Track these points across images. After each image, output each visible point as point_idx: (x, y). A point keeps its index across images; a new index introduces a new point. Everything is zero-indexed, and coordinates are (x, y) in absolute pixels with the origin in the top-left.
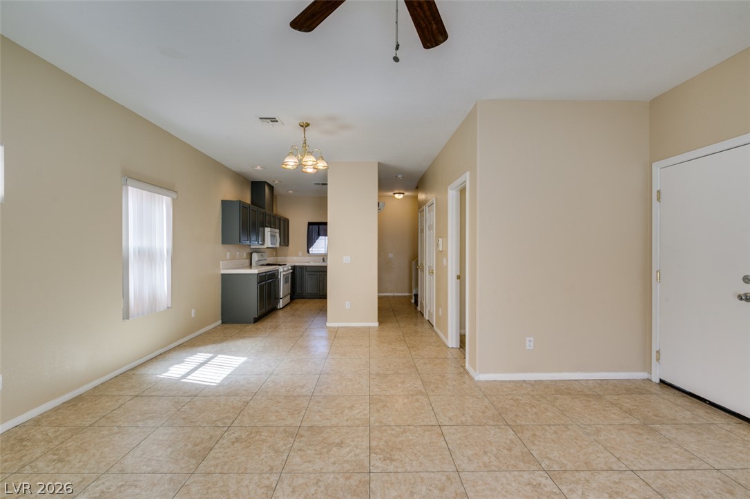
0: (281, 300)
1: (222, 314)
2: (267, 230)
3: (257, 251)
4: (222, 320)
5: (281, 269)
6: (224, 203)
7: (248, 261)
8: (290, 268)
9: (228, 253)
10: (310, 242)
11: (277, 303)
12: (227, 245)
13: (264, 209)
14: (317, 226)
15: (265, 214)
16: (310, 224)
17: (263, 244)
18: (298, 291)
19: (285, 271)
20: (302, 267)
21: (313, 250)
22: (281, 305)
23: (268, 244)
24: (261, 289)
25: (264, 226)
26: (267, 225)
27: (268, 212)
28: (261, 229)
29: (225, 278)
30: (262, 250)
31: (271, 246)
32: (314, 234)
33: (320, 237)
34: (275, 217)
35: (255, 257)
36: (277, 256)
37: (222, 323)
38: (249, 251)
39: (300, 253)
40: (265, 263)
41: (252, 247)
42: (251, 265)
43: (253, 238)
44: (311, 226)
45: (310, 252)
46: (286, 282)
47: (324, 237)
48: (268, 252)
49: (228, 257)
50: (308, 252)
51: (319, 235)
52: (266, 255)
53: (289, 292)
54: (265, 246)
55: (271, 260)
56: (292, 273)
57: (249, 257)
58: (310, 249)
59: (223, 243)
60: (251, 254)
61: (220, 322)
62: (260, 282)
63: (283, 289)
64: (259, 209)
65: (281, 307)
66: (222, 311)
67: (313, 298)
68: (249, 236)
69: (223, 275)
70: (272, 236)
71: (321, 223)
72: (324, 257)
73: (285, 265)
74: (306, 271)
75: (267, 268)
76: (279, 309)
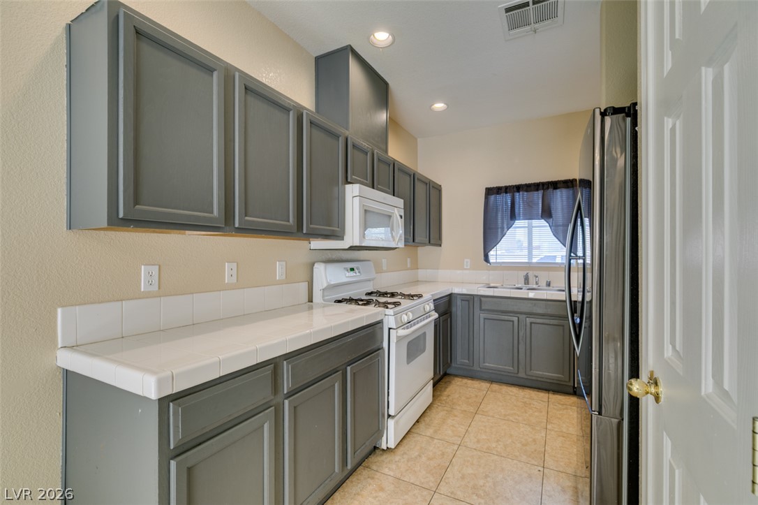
0: (391, 423)
2: (352, 191)
5: (390, 318)
10: (491, 235)
11: (379, 431)
14: (508, 197)
16: (489, 192)
18: (460, 359)
20: (470, 299)
21: (499, 254)
22: (390, 437)
23: (353, 235)
31: (357, 242)
32: (502, 217)
33: (518, 223)
34: (393, 165)
38: (308, 258)
41: (313, 244)
42: (311, 300)
44: (492, 198)
45: (492, 260)
47: (525, 222)
50: (486, 259)
51: (513, 216)
54: (348, 241)
57: (303, 276)
58: (492, 253)
65: (394, 439)
67: (501, 382)
70: (366, 210)
71: (518, 188)
72: (528, 273)
73: (420, 296)
74: (481, 309)
75: (364, 315)
76: (383, 450)
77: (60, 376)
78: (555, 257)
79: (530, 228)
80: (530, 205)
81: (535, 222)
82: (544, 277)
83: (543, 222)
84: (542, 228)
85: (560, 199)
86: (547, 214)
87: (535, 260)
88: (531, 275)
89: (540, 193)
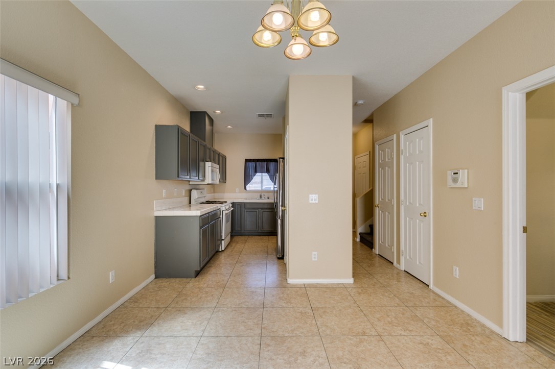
0: (223, 242)
1: (156, 267)
2: (208, 164)
3: (196, 188)
4: (156, 273)
5: (223, 207)
6: (159, 129)
7: (187, 199)
8: (231, 205)
9: (164, 190)
10: (247, 179)
11: (219, 246)
12: (161, 181)
13: (205, 141)
14: (254, 164)
15: (205, 146)
16: (247, 161)
17: (203, 180)
18: (237, 228)
19: (226, 210)
20: (240, 204)
21: (250, 187)
22: (223, 247)
23: (208, 180)
24: (204, 234)
25: (204, 160)
26: (208, 159)
27: (209, 146)
28: (201, 164)
29: (160, 221)
30: (201, 187)
31: (210, 182)
32: (251, 171)
33: (257, 174)
34: (215, 151)
35: (195, 194)
36: (214, 192)
37: (156, 278)
38: (188, 188)
39: (237, 190)
40: (204, 200)
41: (191, 183)
42: (190, 203)
43: (194, 174)
44: (248, 163)
45: (247, 189)
46: (227, 221)
47: (260, 174)
48: (206, 189)
49: (164, 195)
50: (245, 188)
51: (256, 172)
52: (205, 191)
53: (230, 231)
54: (206, 182)
55: (209, 197)
56: (232, 210)
57: (188, 194)
58: (248, 186)
59: (157, 178)
60: (190, 191)
61: (153, 276)
62: (203, 226)
63: (225, 228)
64: (200, 140)
65: (223, 249)
66: (156, 263)
67: (252, 235)
68: (189, 172)
69: (156, 217)
70: (212, 171)
71: (258, 160)
72: (261, 194)
73: (226, 202)
74: (245, 208)
75: (209, 208)
76: (220, 252)
77: (154, 218)
78: (270, 188)
79: (262, 176)
80: (262, 167)
81: (264, 174)
82: (267, 195)
83: (266, 174)
84: (266, 176)
85: (272, 166)
86: (268, 171)
87: (263, 188)
88: (262, 195)
89: (266, 163)
